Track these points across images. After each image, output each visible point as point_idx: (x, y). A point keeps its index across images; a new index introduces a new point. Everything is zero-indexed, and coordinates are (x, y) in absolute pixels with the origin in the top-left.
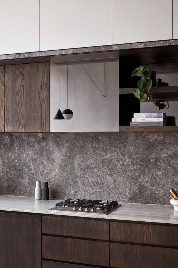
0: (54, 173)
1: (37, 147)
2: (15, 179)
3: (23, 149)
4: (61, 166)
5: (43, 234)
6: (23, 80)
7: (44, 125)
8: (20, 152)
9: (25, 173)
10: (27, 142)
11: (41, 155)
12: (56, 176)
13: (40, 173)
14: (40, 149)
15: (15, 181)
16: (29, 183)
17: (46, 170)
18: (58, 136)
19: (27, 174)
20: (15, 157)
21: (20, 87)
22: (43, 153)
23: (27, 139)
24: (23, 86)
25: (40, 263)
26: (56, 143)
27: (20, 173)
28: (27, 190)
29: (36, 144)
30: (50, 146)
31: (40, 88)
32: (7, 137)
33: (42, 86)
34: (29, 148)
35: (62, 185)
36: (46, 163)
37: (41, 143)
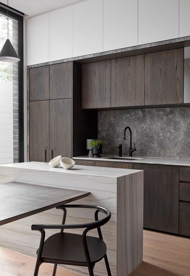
0: (180, 139)
1: (165, 118)
2: (147, 144)
3: (153, 121)
4: (186, 133)
5: (180, 182)
6: (160, 64)
7: (178, 98)
8: (151, 123)
9: (155, 139)
10: (156, 115)
11: (169, 125)
12: (181, 141)
13: (167, 138)
14: (168, 120)
15: (146, 146)
16: (158, 147)
17: (173, 137)
18: (184, 110)
19: (157, 140)
20: (146, 127)
21: (158, 69)
22: (171, 123)
23: (157, 113)
24: (160, 69)
25: (178, 203)
26: (181, 115)
27: (151, 139)
28: (157, 152)
29: (164, 116)
30: (176, 117)
31: (175, 69)
32: (140, 112)
33: (176, 67)
34: (158, 120)
35: (186, 148)
36: (173, 131)
37: (169, 116)
